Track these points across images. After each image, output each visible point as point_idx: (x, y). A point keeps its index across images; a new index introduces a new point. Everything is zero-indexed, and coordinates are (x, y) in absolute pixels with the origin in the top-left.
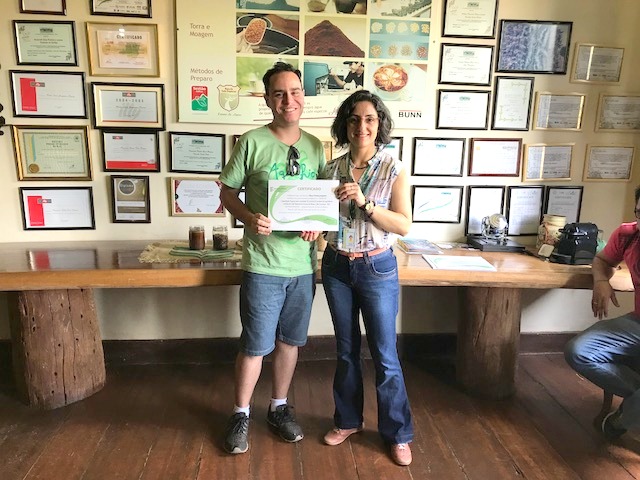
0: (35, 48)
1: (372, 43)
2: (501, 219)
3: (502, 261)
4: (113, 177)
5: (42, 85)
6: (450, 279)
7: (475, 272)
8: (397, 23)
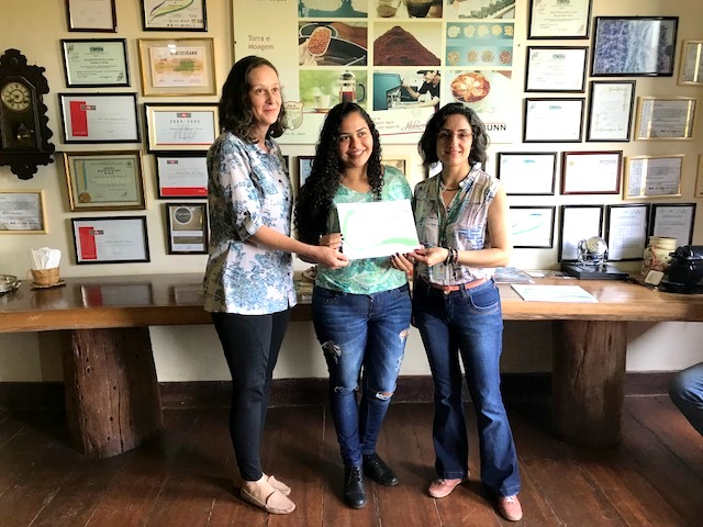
0: (86, 69)
1: (449, 49)
2: (600, 243)
3: (601, 290)
4: (168, 205)
5: (93, 108)
6: (544, 313)
7: (573, 303)
8: (476, 25)
